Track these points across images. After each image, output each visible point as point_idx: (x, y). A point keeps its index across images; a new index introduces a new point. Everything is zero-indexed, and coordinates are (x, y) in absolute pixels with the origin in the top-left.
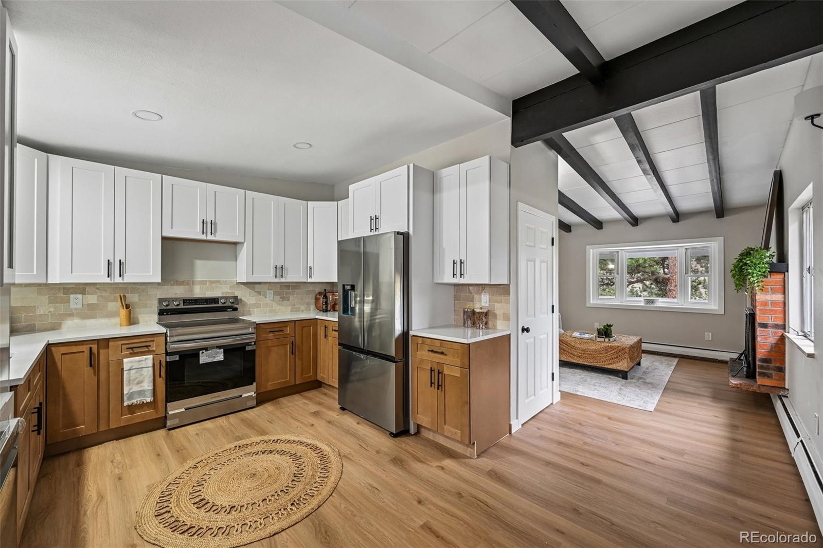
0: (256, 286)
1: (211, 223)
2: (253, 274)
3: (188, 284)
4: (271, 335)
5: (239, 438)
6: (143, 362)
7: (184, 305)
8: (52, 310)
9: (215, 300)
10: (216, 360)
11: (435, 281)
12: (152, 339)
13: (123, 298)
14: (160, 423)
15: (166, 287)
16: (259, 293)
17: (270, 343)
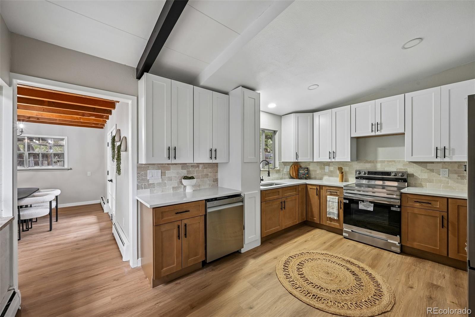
0: (428, 164)
1: (378, 124)
2: (412, 156)
3: (373, 162)
4: (418, 204)
6: (334, 199)
7: (368, 175)
8: (320, 172)
9: (388, 174)
10: (369, 209)
12: (338, 189)
13: (340, 169)
14: (339, 232)
15: (361, 164)
16: (432, 171)
17: (416, 211)
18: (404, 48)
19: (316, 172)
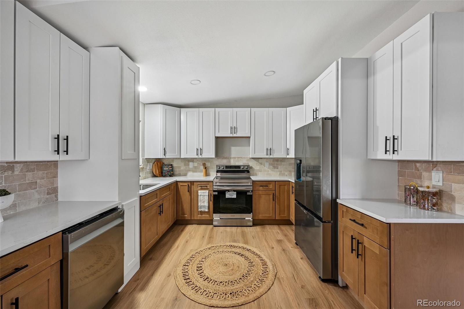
0: (260, 160)
1: (235, 128)
2: (255, 153)
3: (228, 159)
4: (261, 188)
5: (235, 241)
6: (205, 193)
7: (226, 169)
8: (185, 168)
9: (239, 167)
10: (233, 197)
11: (369, 158)
12: (207, 183)
13: (204, 164)
15: (220, 160)
16: (261, 164)
17: (260, 192)
18: (265, 75)
19: (180, 169)
